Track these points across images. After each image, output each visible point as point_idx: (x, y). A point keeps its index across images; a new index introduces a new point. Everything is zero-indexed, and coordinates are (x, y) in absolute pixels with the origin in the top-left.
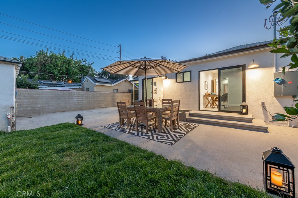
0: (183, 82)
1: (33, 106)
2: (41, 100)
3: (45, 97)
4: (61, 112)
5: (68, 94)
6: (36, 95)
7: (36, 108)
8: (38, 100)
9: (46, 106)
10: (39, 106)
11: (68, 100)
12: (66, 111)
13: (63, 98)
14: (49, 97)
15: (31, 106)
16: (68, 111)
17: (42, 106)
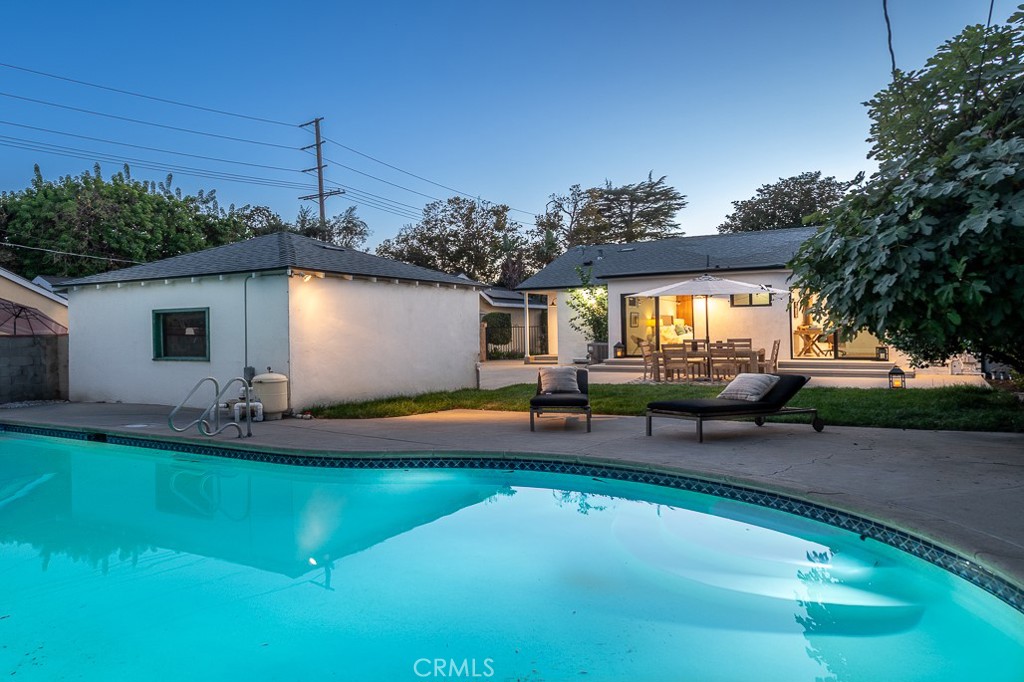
0: (751, 305)
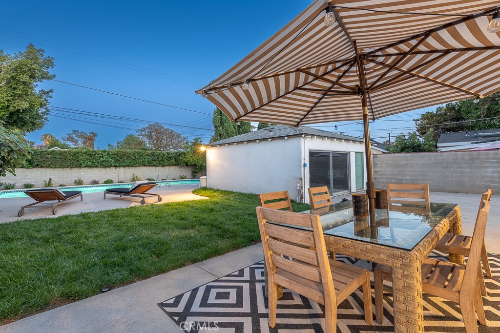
1: (399, 178)
2: (411, 169)
3: (417, 164)
4: (450, 192)
5: (467, 158)
6: (404, 162)
7: (403, 180)
8: (406, 169)
9: (420, 179)
10: (408, 178)
11: (468, 170)
12: (461, 192)
13: (455, 166)
14: (424, 164)
15: (396, 177)
16: (468, 193)
17: (412, 178)
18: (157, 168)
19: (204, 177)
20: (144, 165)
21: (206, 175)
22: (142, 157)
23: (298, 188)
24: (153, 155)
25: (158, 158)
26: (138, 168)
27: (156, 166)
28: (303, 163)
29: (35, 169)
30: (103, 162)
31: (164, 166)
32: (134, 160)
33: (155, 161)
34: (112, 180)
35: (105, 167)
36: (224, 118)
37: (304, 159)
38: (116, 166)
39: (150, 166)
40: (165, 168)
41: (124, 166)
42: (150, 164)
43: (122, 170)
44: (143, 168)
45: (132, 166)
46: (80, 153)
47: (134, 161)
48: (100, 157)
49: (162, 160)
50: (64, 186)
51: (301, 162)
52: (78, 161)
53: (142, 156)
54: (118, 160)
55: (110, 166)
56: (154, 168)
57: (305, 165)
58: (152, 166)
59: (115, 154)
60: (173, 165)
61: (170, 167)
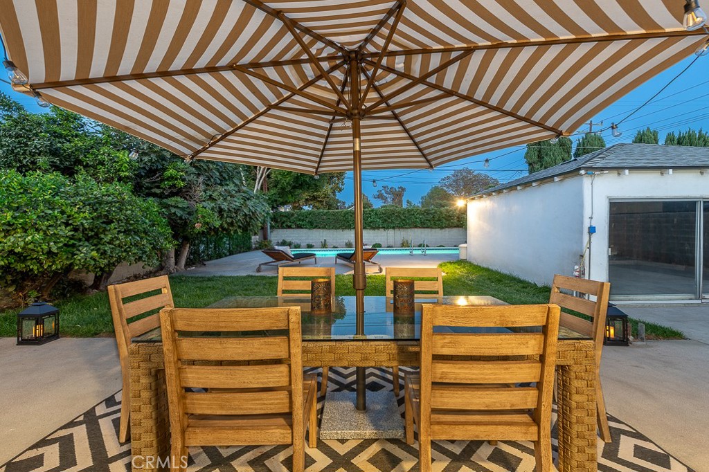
18: (434, 230)
19: (465, 245)
20: (416, 227)
21: (466, 242)
22: (413, 217)
23: (577, 274)
24: (428, 214)
25: (433, 217)
26: (409, 230)
27: (432, 228)
28: (586, 225)
29: (315, 230)
30: (371, 222)
31: (442, 228)
32: (404, 220)
33: (429, 221)
34: (379, 244)
35: (374, 228)
36: (544, 149)
37: (591, 218)
38: (384, 227)
39: (424, 228)
40: (444, 230)
41: (394, 228)
42: (423, 225)
43: (391, 232)
44: (416, 230)
45: (402, 227)
46: (350, 214)
47: (404, 222)
48: (368, 217)
49: (439, 220)
50: (337, 248)
51: (582, 223)
52: (348, 222)
53: (413, 214)
54: (386, 221)
55: (378, 228)
56: (429, 230)
57: (592, 230)
58: (426, 228)
59: (383, 214)
60: (455, 227)
61: (450, 229)
